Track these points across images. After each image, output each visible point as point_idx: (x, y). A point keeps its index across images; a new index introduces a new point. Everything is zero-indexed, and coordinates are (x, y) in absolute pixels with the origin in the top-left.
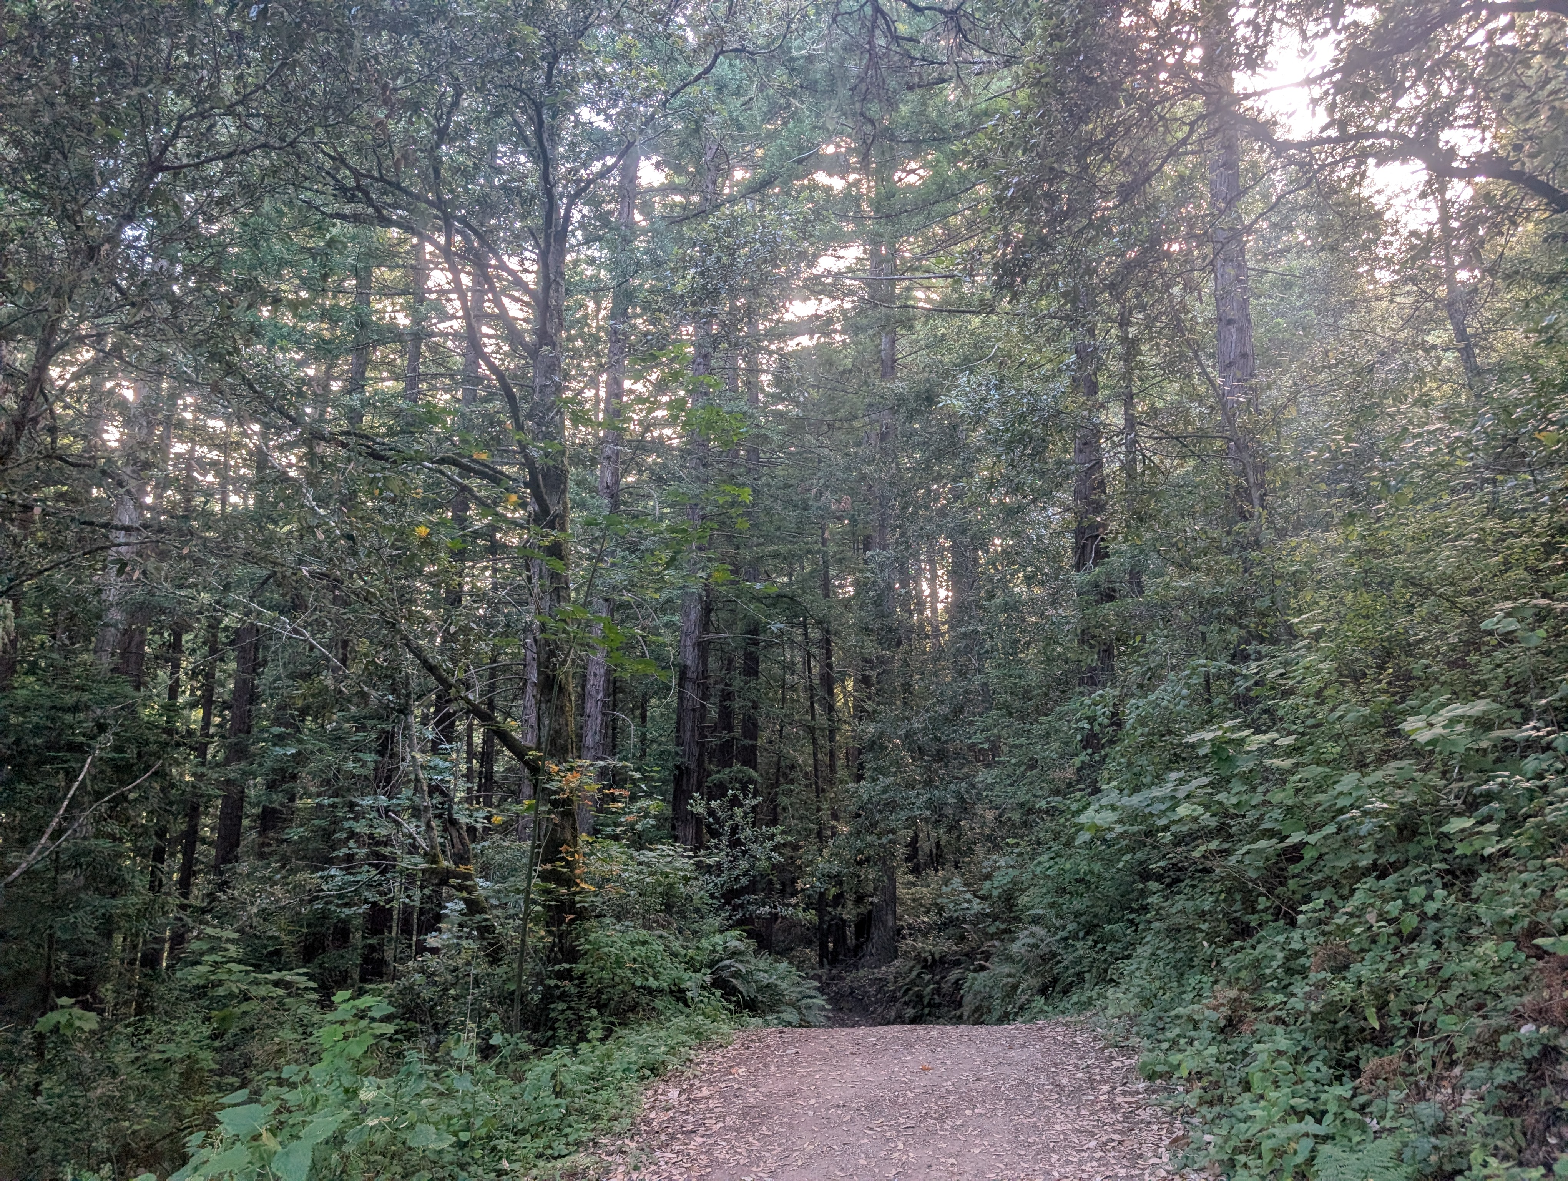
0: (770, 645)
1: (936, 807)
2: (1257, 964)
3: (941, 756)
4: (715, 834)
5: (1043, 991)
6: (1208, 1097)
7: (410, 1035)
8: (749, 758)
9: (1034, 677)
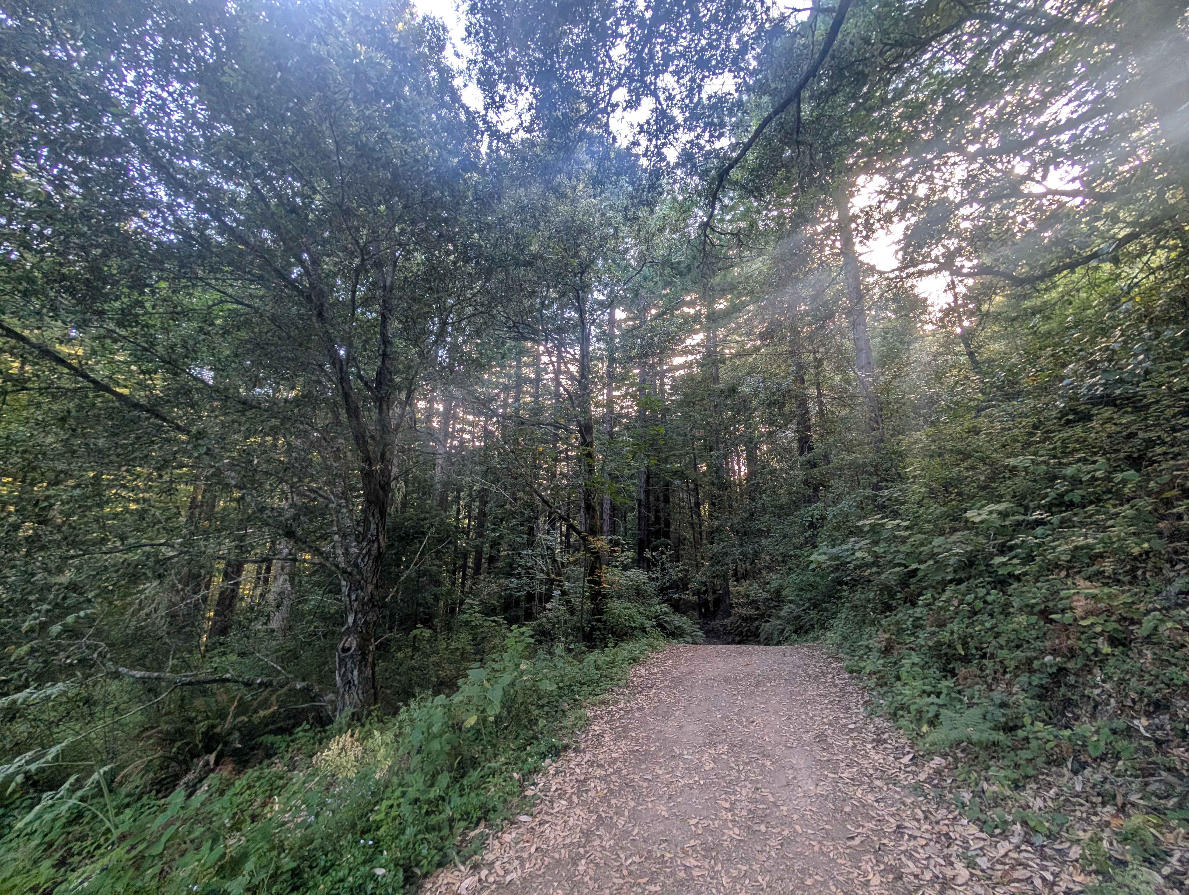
0: (674, 491)
1: (745, 554)
2: (898, 623)
3: (745, 534)
4: (655, 565)
5: (795, 632)
6: (880, 682)
7: (540, 642)
8: (667, 535)
9: (784, 500)
